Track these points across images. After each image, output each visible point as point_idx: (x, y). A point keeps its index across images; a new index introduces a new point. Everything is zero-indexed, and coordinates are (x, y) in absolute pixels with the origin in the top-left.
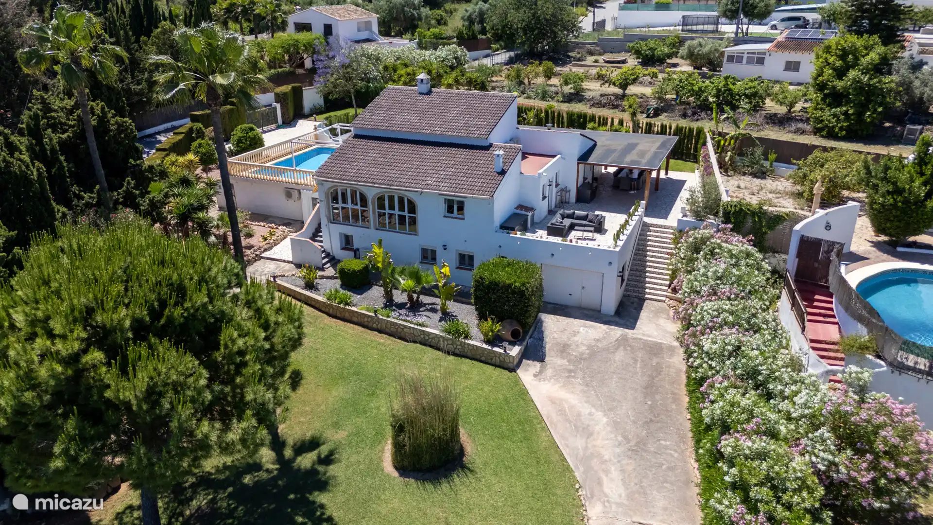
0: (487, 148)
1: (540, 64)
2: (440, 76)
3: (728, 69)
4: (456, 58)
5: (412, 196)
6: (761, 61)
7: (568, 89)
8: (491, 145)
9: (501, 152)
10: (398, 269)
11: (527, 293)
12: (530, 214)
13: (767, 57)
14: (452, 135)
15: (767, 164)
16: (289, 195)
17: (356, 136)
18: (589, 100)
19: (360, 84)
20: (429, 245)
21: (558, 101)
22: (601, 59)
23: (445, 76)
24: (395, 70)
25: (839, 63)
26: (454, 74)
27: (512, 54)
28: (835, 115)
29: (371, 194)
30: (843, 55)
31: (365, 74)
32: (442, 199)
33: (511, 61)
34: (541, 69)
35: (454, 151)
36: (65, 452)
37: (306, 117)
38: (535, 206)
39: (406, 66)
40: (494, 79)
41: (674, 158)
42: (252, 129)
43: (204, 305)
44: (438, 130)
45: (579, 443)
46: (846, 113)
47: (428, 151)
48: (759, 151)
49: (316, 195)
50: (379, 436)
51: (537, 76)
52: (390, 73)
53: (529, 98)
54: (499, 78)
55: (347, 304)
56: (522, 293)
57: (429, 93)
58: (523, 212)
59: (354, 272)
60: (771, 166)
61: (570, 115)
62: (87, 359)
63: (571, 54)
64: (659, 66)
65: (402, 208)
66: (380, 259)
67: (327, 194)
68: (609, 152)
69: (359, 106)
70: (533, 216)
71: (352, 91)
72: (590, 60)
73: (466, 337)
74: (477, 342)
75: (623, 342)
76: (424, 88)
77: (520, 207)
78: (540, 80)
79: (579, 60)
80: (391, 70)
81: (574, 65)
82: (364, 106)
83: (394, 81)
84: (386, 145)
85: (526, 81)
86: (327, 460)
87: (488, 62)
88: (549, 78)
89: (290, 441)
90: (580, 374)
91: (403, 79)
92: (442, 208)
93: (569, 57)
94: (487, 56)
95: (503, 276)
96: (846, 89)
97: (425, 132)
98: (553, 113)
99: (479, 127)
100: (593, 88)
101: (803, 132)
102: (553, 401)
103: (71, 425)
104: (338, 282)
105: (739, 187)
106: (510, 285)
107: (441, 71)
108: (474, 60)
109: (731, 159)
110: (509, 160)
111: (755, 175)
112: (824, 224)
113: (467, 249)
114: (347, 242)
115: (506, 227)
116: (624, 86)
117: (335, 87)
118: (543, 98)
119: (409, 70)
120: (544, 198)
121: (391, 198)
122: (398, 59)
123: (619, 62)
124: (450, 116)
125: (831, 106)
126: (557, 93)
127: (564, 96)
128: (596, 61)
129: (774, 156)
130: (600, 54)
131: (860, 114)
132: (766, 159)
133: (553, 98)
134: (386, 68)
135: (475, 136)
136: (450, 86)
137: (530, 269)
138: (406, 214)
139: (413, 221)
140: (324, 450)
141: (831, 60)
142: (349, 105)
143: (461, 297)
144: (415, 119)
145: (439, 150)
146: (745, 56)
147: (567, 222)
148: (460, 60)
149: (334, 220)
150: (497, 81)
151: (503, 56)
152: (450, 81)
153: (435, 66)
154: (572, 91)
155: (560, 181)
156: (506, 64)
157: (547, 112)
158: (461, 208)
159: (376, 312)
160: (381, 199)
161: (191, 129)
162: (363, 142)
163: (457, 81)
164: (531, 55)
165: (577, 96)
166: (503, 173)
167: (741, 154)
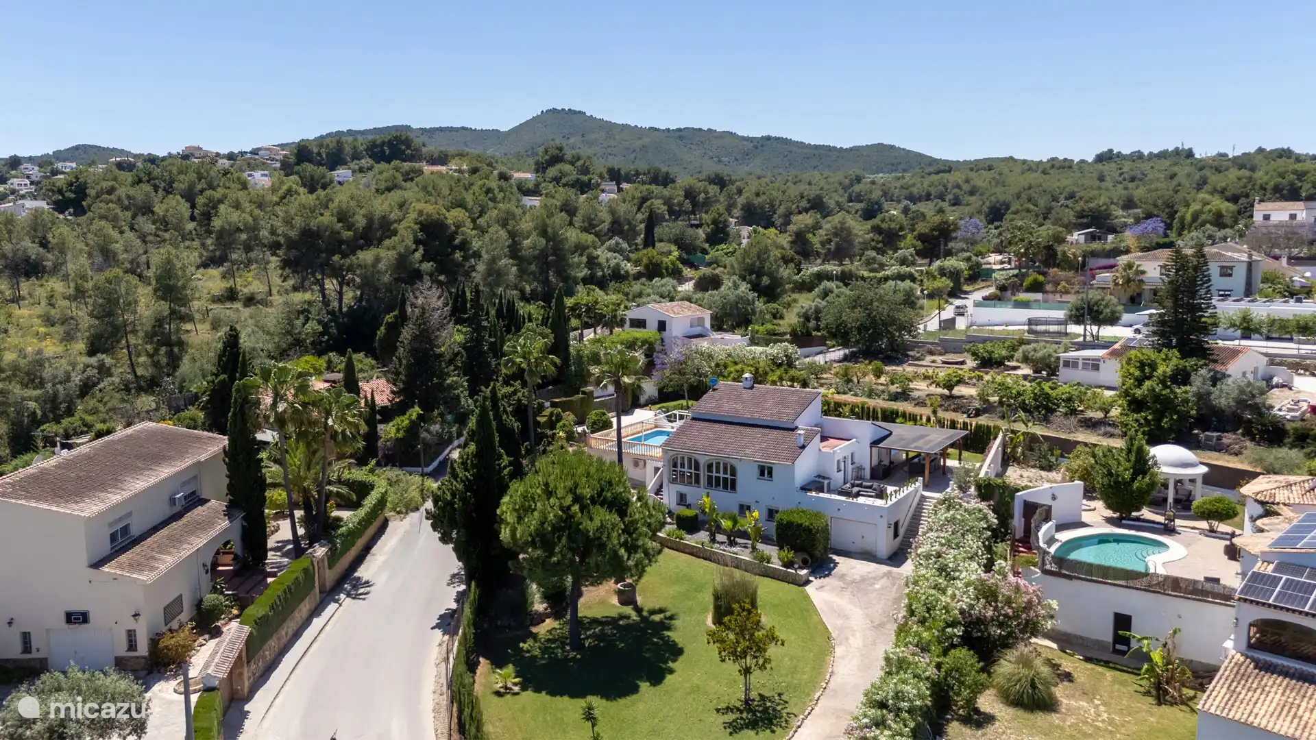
0: (793, 430)
1: (870, 363)
2: (766, 373)
3: (1063, 373)
4: (786, 356)
5: (734, 462)
6: (1096, 367)
7: (894, 388)
8: (796, 428)
9: (802, 432)
10: (721, 514)
11: (814, 531)
12: (826, 482)
13: (1101, 364)
14: (768, 419)
15: (1053, 459)
16: (636, 464)
17: (693, 419)
18: (914, 399)
19: (693, 379)
20: (746, 502)
21: (884, 399)
22: (939, 359)
23: (770, 373)
24: (726, 367)
25: (1137, 373)
26: (778, 373)
27: (847, 351)
28: (1137, 421)
29: (703, 461)
30: (1142, 365)
31: (698, 370)
32: (756, 465)
33: (846, 359)
34: (870, 367)
35: (767, 431)
36: (561, 552)
37: (641, 406)
38: (832, 476)
39: (736, 363)
40: (824, 376)
41: (967, 450)
42: (604, 414)
43: (621, 493)
44: (756, 415)
45: (839, 622)
46: (1146, 419)
47: (748, 430)
48: (1045, 446)
49: (660, 464)
50: (705, 610)
51: (865, 375)
52: (721, 370)
53: (856, 395)
54: (829, 376)
55: (682, 539)
56: (810, 530)
57: (752, 388)
58: (821, 480)
59: (687, 517)
60: (1057, 460)
61: (884, 411)
62: (573, 508)
63: (911, 353)
64: (997, 368)
65: (725, 472)
66: (708, 506)
67: (669, 461)
68: (901, 439)
69: (690, 399)
70: (829, 484)
71: (686, 386)
72: (929, 358)
73: (768, 562)
74: (776, 565)
75: (888, 574)
76: (748, 384)
77: (819, 476)
78: (870, 378)
79: (918, 359)
80: (722, 367)
81: (910, 365)
82: (697, 399)
83: (724, 377)
84: (716, 426)
85: (855, 379)
86: (672, 618)
87: (820, 359)
88: (879, 377)
89: (646, 609)
90: (850, 589)
91: (732, 375)
92: (756, 472)
93: (907, 356)
94: (821, 353)
95: (797, 519)
96: (1145, 396)
97: (747, 416)
98: (869, 408)
99: (788, 414)
100: (921, 388)
101: (1112, 435)
102: (826, 602)
103: (564, 540)
104: (675, 526)
105: (1021, 476)
106: (801, 525)
107: (768, 369)
108: (805, 357)
109: (1023, 453)
110: (809, 437)
111: (1042, 468)
112: (1050, 496)
113: (774, 506)
114: (682, 499)
115: (805, 488)
116: (950, 388)
117: (671, 381)
118: (870, 396)
119: (738, 367)
120: (839, 471)
121: (718, 464)
122: (729, 356)
123: (956, 363)
124: (768, 405)
125: (1134, 411)
126: (883, 392)
127: (890, 395)
128: (934, 362)
129: (1059, 452)
130: (940, 354)
131: (1158, 420)
132: (1052, 455)
133: (879, 396)
134: (717, 365)
135: (784, 420)
136: (774, 383)
137: (818, 515)
138: (728, 476)
139: (734, 482)
140: (668, 614)
141: (1132, 370)
142: (683, 398)
143: (766, 540)
144: (739, 407)
145: (756, 430)
146: (1080, 363)
147: (855, 490)
148: (790, 357)
149: (674, 481)
150: (827, 379)
151: (837, 354)
152: (775, 378)
153: (762, 364)
154: (899, 390)
155: (856, 460)
156: (840, 361)
157: (863, 408)
158: (770, 473)
159: (702, 544)
160: (710, 466)
161: (552, 414)
162: (697, 423)
163: (781, 379)
164: (869, 353)
165: (904, 395)
166: (803, 447)
167: (1031, 450)
